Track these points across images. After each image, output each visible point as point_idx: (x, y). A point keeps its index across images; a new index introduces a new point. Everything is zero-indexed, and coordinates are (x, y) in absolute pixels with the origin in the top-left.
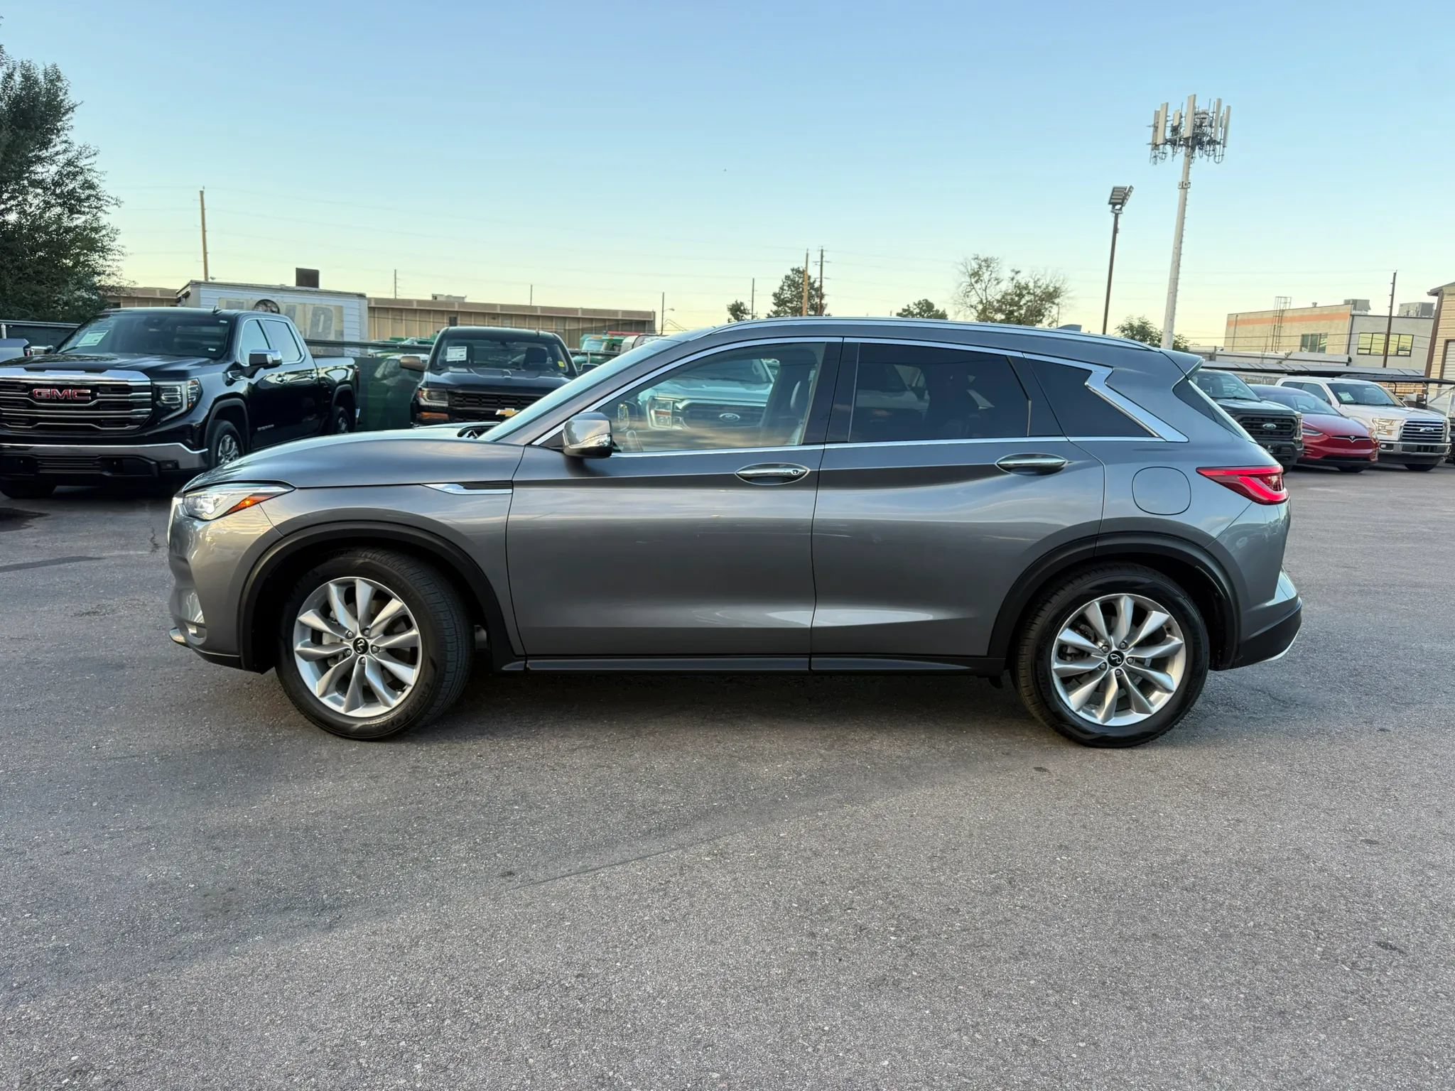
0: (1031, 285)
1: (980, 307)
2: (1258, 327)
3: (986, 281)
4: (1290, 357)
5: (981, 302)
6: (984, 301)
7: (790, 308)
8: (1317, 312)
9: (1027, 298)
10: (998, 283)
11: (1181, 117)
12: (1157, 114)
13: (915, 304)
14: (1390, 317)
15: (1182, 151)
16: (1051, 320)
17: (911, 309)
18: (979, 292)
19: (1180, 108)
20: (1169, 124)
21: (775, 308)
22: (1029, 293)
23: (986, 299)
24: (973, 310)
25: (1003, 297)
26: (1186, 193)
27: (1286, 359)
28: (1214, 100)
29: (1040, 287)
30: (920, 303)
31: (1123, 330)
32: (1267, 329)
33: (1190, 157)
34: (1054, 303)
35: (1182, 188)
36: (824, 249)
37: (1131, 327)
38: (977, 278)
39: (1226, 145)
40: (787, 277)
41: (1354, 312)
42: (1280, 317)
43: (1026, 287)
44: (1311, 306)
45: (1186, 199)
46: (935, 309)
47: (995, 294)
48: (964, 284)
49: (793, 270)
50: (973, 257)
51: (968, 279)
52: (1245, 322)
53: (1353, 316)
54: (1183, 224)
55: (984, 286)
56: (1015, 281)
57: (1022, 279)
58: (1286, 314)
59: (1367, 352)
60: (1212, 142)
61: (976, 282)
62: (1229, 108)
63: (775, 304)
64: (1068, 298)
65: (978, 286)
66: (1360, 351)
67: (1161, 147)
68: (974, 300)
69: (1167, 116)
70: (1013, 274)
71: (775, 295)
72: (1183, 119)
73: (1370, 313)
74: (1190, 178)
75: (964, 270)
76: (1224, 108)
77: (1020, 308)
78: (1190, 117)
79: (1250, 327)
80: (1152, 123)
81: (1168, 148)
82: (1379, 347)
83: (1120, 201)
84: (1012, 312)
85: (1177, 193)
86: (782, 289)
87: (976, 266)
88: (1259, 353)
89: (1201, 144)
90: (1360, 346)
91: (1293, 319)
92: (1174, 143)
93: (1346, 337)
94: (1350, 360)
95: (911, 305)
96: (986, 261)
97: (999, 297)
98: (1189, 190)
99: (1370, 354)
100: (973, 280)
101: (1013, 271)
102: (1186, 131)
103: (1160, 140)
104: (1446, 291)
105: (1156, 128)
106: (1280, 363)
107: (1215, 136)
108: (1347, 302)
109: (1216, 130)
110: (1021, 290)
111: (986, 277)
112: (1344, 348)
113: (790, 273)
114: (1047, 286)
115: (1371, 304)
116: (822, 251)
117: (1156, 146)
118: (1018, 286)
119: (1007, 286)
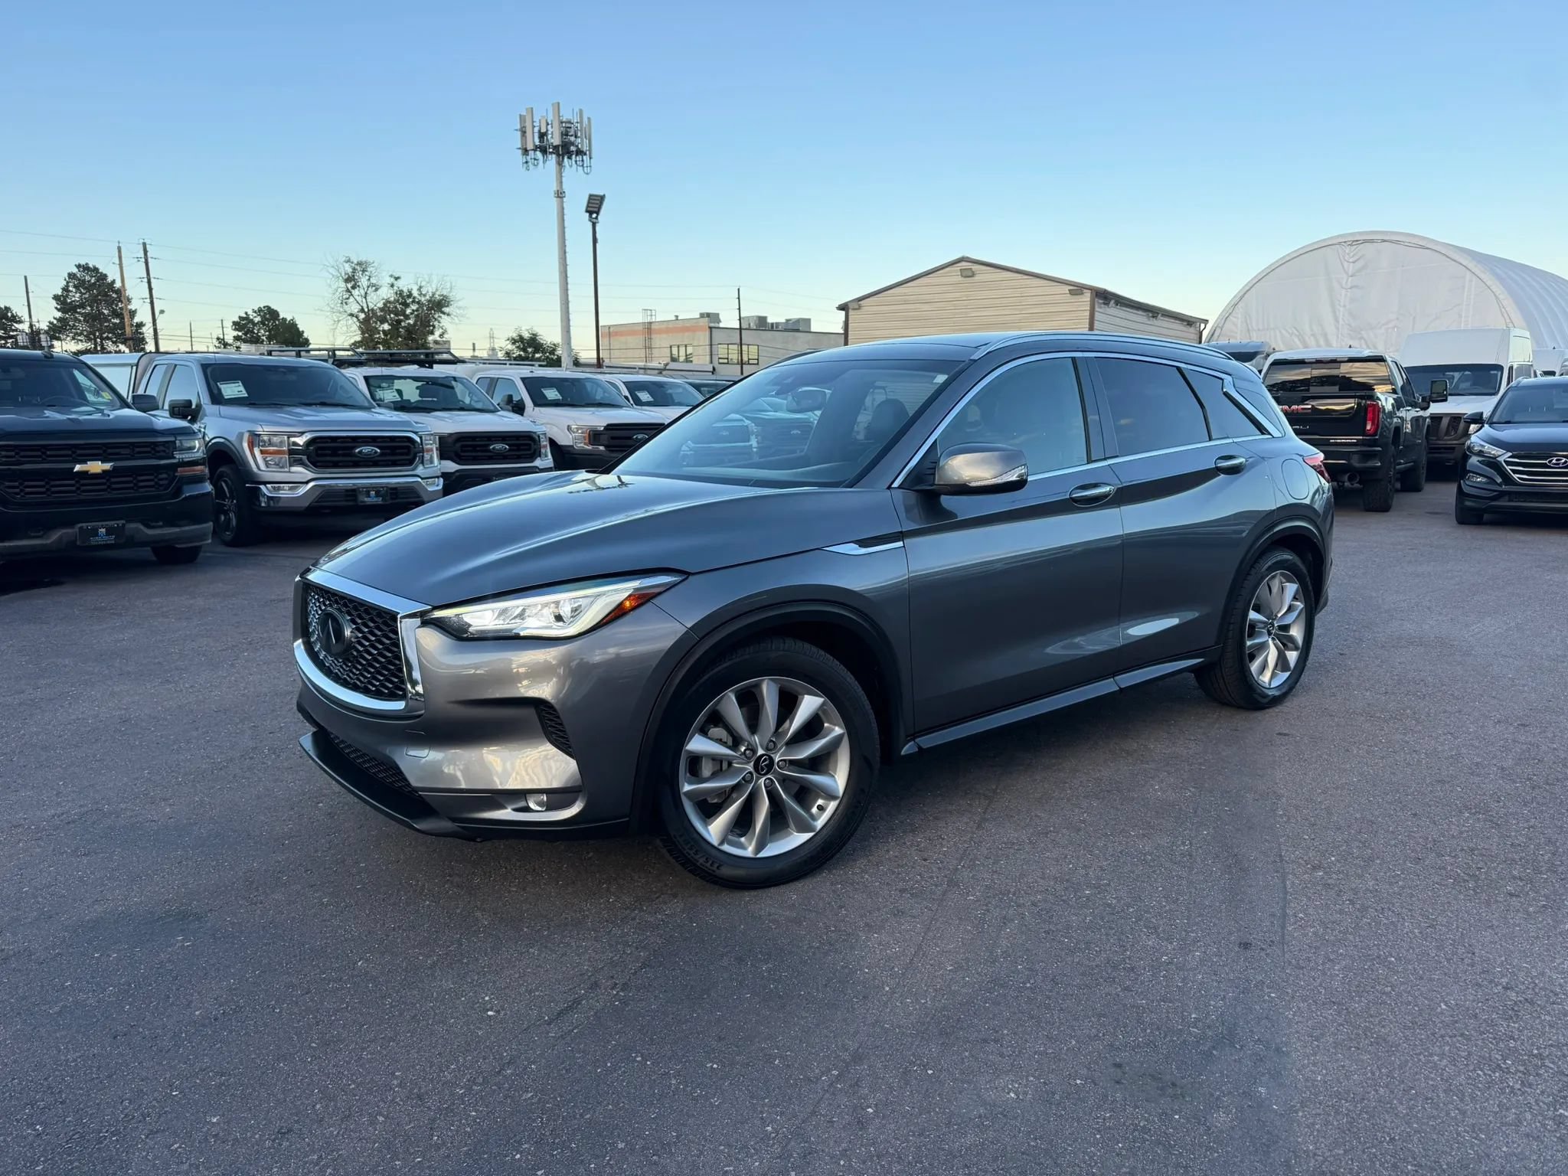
0: (415, 293)
1: (362, 316)
2: (630, 339)
3: (365, 287)
4: (668, 367)
5: (362, 310)
6: (366, 310)
7: (85, 315)
8: (680, 324)
9: (414, 307)
10: (376, 290)
11: (548, 124)
12: (522, 118)
13: (255, 312)
14: (741, 329)
15: (552, 159)
16: (441, 331)
17: (251, 317)
18: (359, 299)
19: (545, 114)
20: (536, 130)
21: (59, 314)
22: (413, 302)
23: (368, 307)
24: (355, 319)
25: (385, 304)
26: (562, 202)
27: (665, 369)
28: (576, 110)
29: (425, 295)
30: (260, 310)
31: (514, 341)
32: (637, 341)
33: (560, 164)
34: (444, 313)
35: (558, 197)
36: (148, 242)
37: (521, 339)
38: (353, 283)
39: (593, 156)
40: (71, 276)
41: (712, 325)
42: (648, 329)
43: (410, 295)
44: (674, 318)
45: (563, 209)
46: (281, 317)
47: (376, 301)
48: (340, 290)
49: (79, 266)
50: (344, 259)
51: (343, 285)
52: (617, 334)
53: (711, 328)
54: (564, 233)
55: (363, 292)
56: (395, 288)
57: (404, 285)
58: (653, 327)
59: (726, 361)
60: (579, 152)
61: (354, 287)
62: (589, 119)
63: (58, 310)
64: (459, 308)
65: (356, 292)
66: (721, 361)
67: (531, 153)
68: (354, 308)
69: (533, 122)
70: (393, 280)
71: (56, 298)
72: (549, 126)
73: (721, 325)
74: (564, 187)
75: (336, 273)
76: (585, 120)
77: (407, 317)
78: (556, 124)
79: (623, 339)
80: (518, 127)
81: (539, 154)
82: (734, 357)
83: (596, 210)
84: (399, 322)
85: (555, 201)
86: (66, 289)
87: (350, 270)
88: (642, 364)
89: (569, 154)
90: (720, 356)
91: (660, 331)
92: (544, 151)
93: (708, 348)
94: (714, 369)
95: (250, 312)
96: (359, 264)
97: (380, 305)
98: (565, 199)
99: (728, 363)
100: (349, 286)
101: (391, 276)
102: (555, 139)
103: (530, 146)
104: (851, 306)
105: (524, 133)
106: (661, 373)
107: (582, 145)
108: (702, 315)
109: (582, 140)
110: (404, 298)
111: (364, 281)
112: (708, 358)
113: (75, 270)
114: (434, 294)
115: (721, 317)
116: (144, 245)
117: (526, 151)
118: (400, 293)
119: (386, 293)
